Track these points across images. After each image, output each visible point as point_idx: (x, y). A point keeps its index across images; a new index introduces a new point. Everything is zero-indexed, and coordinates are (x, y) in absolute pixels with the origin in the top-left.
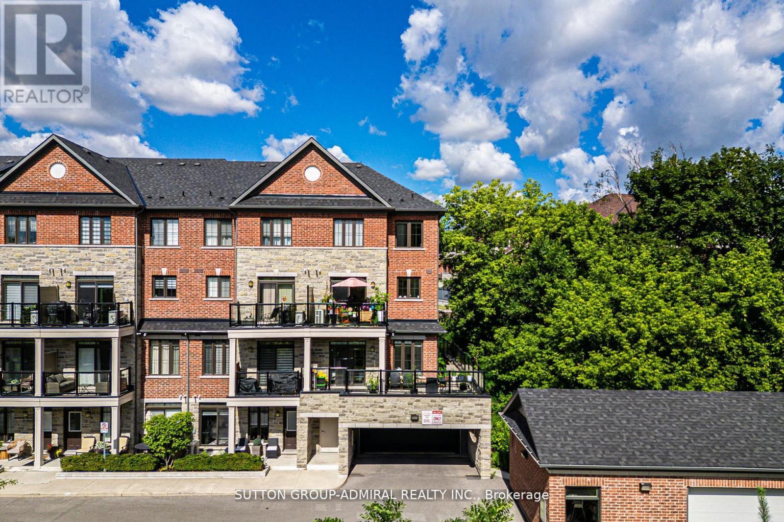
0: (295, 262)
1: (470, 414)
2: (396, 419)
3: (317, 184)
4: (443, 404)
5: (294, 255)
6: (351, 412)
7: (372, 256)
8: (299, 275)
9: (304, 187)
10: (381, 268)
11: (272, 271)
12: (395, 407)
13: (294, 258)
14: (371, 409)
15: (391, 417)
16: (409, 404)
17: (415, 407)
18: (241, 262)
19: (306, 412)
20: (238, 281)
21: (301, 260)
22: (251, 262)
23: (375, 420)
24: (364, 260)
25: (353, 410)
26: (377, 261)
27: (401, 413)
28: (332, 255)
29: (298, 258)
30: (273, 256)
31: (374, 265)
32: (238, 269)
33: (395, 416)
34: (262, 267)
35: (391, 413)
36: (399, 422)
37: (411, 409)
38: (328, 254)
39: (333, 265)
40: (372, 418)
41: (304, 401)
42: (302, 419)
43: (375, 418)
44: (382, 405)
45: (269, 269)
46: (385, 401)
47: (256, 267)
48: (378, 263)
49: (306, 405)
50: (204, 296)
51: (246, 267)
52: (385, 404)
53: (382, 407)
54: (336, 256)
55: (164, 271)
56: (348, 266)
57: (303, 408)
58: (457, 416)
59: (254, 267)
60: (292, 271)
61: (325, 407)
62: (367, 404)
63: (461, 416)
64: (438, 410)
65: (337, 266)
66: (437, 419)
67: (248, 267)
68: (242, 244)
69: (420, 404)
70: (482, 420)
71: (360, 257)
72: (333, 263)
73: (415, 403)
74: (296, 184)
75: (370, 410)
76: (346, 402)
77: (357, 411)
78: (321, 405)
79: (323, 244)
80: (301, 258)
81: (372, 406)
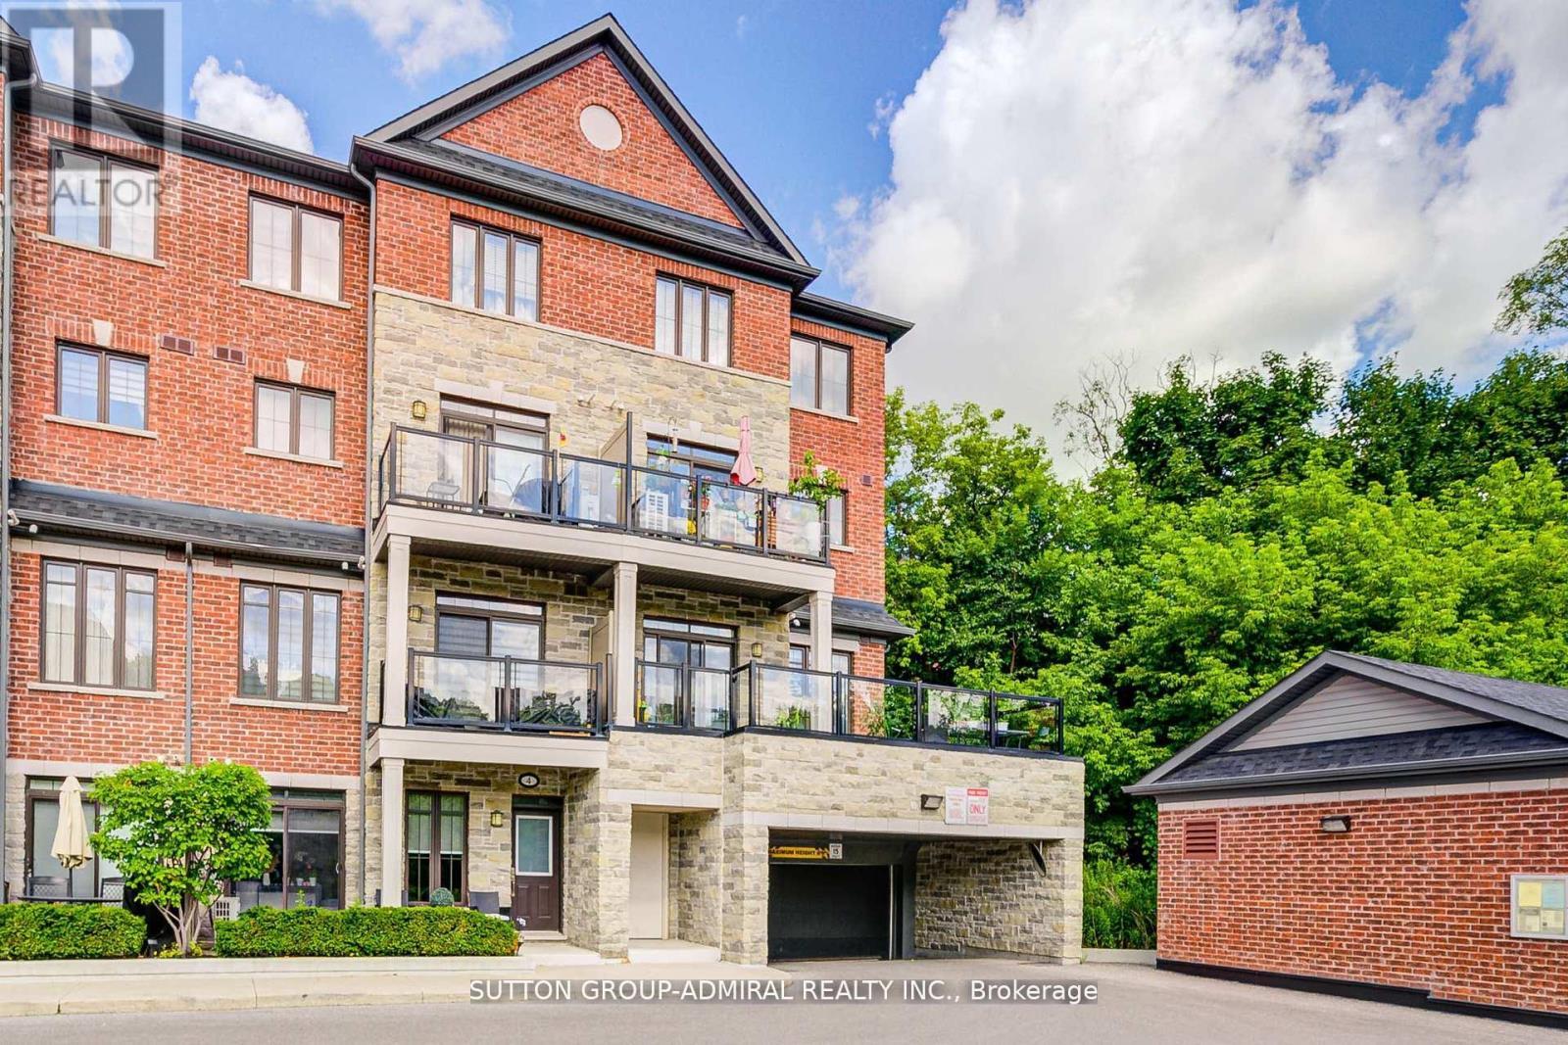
0: (551, 370)
1: (1043, 800)
2: (887, 806)
3: (612, 160)
4: (988, 771)
5: (549, 350)
6: (775, 780)
7: (757, 398)
8: (561, 411)
9: (578, 160)
10: (777, 434)
11: (484, 384)
12: (884, 774)
13: (549, 357)
14: (826, 774)
15: (874, 799)
16: (916, 767)
17: (930, 776)
18: (388, 337)
19: (626, 786)
20: (379, 394)
21: (570, 368)
22: (420, 342)
23: (836, 808)
24: (734, 404)
25: (781, 775)
26: (768, 414)
27: (896, 790)
28: (653, 371)
29: (561, 361)
30: (486, 341)
31: (759, 423)
32: (379, 358)
33: (883, 799)
34: (453, 364)
35: (874, 790)
36: (894, 815)
37: (919, 781)
38: (642, 369)
39: (655, 401)
40: (829, 801)
41: (621, 754)
42: (617, 808)
43: (836, 802)
44: (852, 764)
45: (476, 375)
46: (860, 755)
47: (436, 360)
48: (768, 420)
49: (625, 765)
50: (247, 439)
51: (405, 356)
52: (859, 763)
53: (852, 770)
54: (663, 376)
55: (103, 333)
56: (694, 412)
57: (616, 774)
58: (1017, 805)
59: (428, 361)
60: (541, 395)
61: (680, 777)
62: (818, 761)
63: (1026, 806)
64: (977, 786)
65: (666, 404)
66: (976, 809)
67: (411, 357)
68: (391, 282)
69: (939, 768)
70: (1066, 816)
71: (724, 395)
72: (656, 395)
73: (929, 766)
74: (555, 143)
75: (823, 779)
76: (765, 750)
77: (792, 780)
78: (669, 769)
79: (628, 337)
80: (569, 363)
81: (829, 766)
